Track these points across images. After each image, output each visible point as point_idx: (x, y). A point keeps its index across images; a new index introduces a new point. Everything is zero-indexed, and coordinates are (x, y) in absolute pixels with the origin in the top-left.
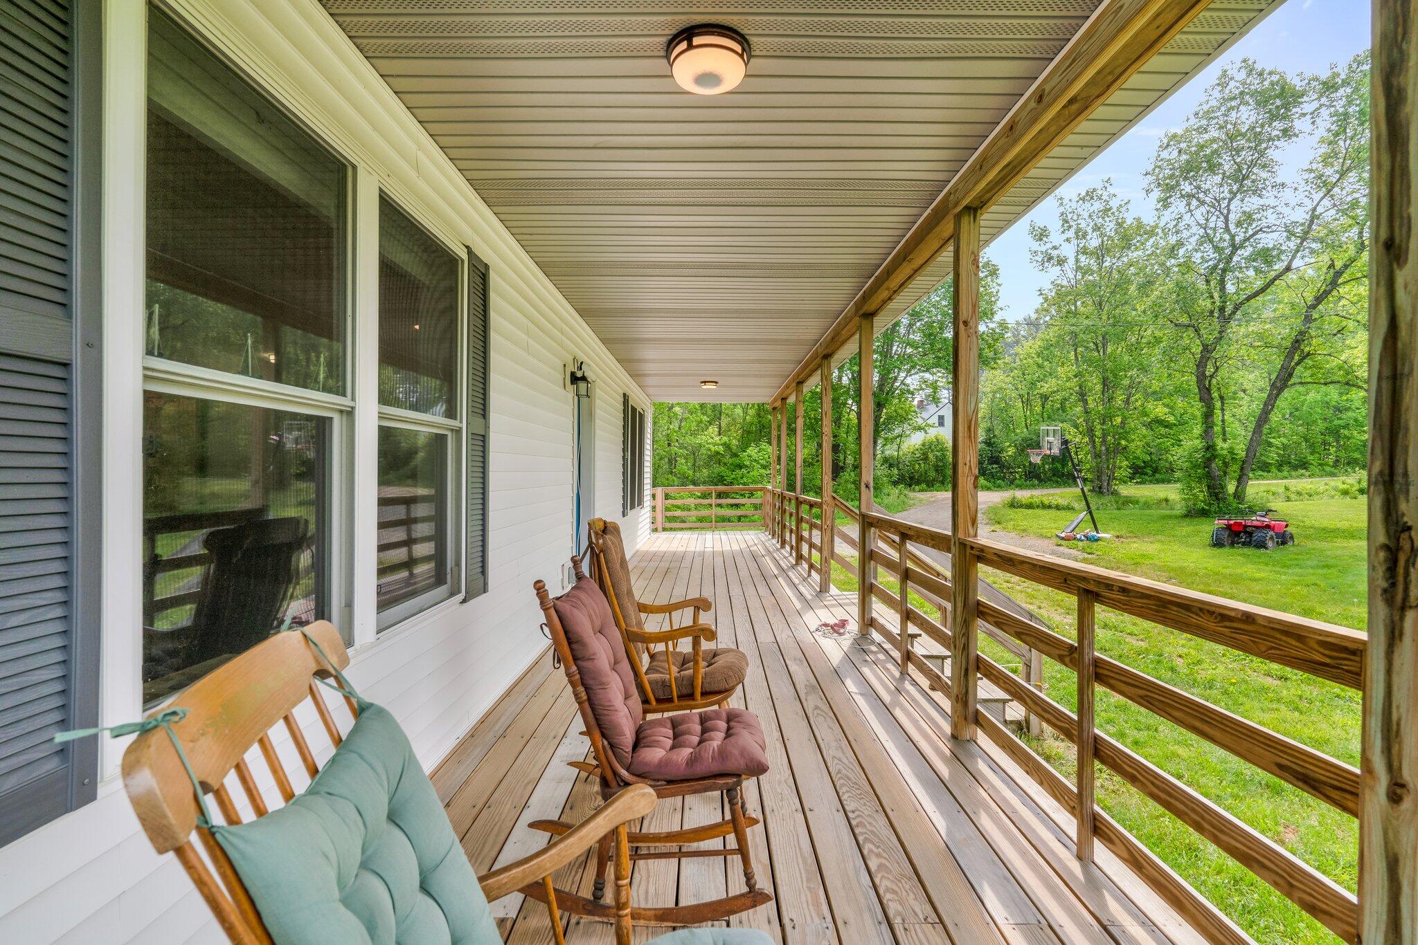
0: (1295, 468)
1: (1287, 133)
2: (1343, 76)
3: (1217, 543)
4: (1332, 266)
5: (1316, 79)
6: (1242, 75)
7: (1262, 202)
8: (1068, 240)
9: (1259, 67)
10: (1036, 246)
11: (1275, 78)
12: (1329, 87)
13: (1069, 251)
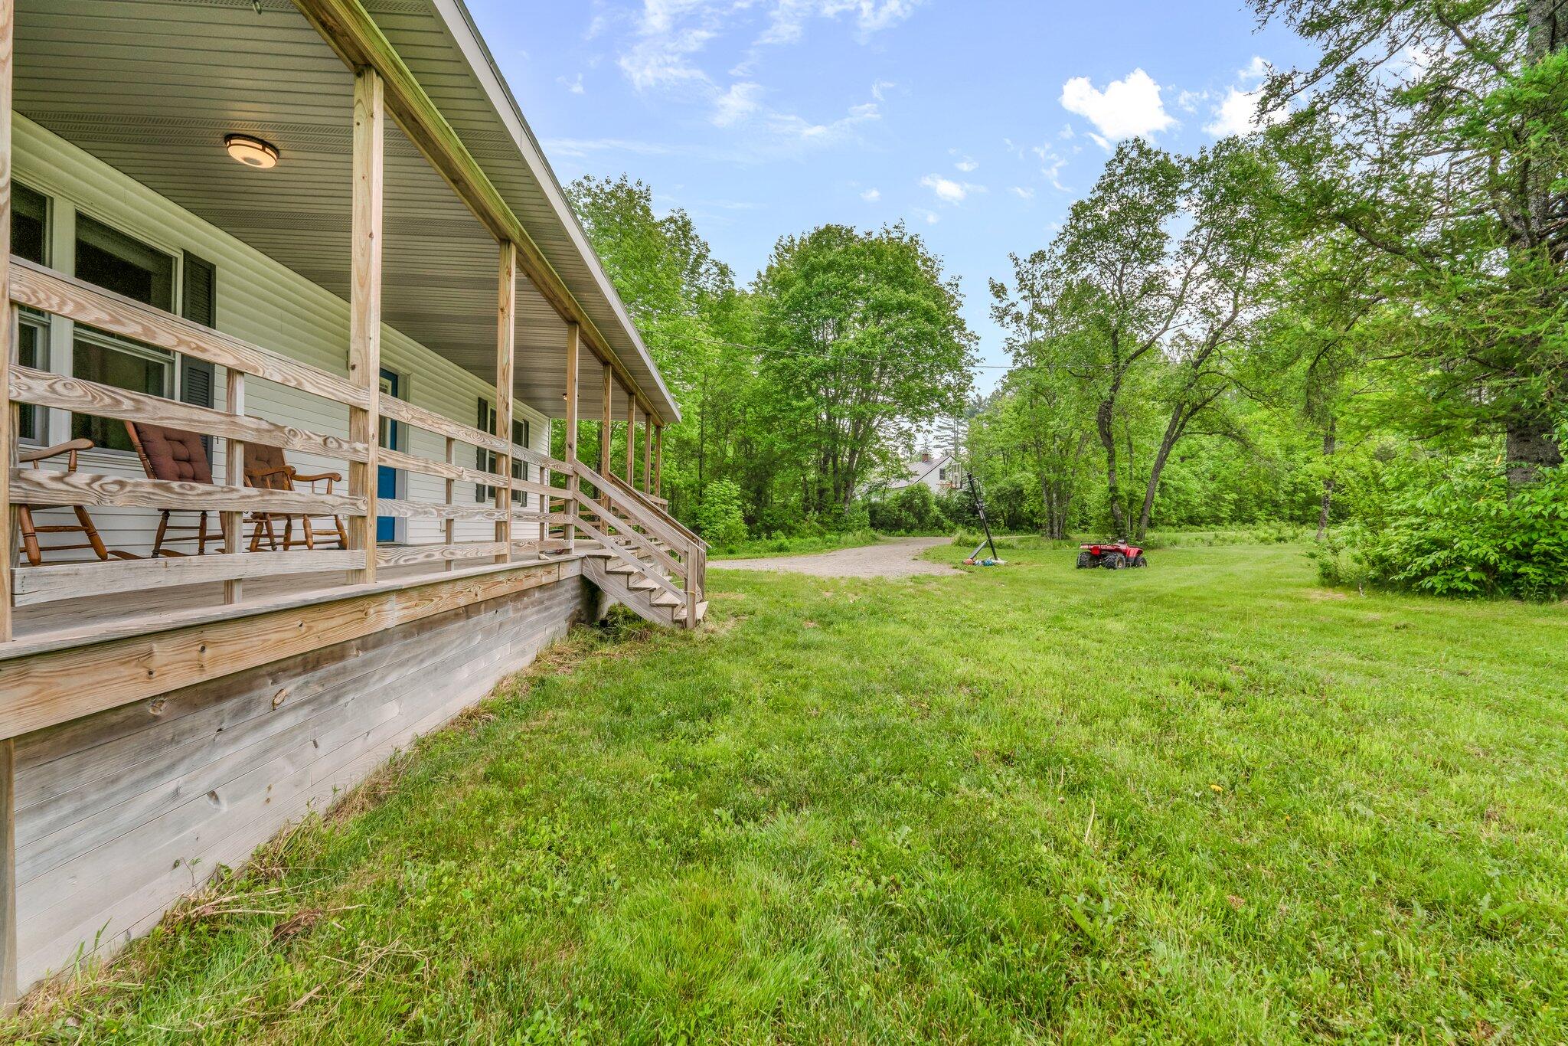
0: (1244, 522)
1: (1171, 209)
2: (1211, 160)
3: (1081, 565)
4: (1211, 329)
5: (1189, 161)
6: (1134, 154)
7: (1159, 268)
8: (1024, 297)
9: (1146, 147)
10: (996, 302)
11: (1161, 158)
12: (1200, 169)
13: (1025, 308)
